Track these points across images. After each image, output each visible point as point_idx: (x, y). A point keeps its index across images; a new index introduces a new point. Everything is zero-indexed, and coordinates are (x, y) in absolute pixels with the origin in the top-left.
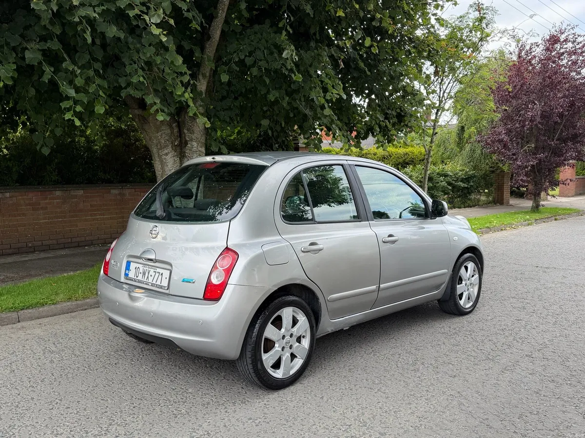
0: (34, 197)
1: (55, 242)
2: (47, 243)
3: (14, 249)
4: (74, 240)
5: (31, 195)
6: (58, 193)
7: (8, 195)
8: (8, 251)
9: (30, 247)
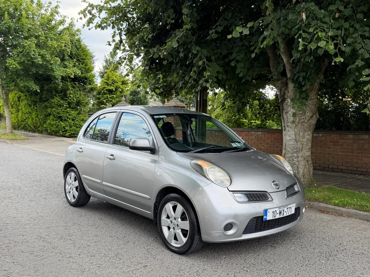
0: (335, 138)
1: (346, 168)
2: (341, 167)
3: (321, 167)
4: (359, 169)
5: (334, 136)
6: (351, 136)
7: (321, 135)
8: (318, 167)
9: (331, 168)
